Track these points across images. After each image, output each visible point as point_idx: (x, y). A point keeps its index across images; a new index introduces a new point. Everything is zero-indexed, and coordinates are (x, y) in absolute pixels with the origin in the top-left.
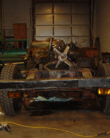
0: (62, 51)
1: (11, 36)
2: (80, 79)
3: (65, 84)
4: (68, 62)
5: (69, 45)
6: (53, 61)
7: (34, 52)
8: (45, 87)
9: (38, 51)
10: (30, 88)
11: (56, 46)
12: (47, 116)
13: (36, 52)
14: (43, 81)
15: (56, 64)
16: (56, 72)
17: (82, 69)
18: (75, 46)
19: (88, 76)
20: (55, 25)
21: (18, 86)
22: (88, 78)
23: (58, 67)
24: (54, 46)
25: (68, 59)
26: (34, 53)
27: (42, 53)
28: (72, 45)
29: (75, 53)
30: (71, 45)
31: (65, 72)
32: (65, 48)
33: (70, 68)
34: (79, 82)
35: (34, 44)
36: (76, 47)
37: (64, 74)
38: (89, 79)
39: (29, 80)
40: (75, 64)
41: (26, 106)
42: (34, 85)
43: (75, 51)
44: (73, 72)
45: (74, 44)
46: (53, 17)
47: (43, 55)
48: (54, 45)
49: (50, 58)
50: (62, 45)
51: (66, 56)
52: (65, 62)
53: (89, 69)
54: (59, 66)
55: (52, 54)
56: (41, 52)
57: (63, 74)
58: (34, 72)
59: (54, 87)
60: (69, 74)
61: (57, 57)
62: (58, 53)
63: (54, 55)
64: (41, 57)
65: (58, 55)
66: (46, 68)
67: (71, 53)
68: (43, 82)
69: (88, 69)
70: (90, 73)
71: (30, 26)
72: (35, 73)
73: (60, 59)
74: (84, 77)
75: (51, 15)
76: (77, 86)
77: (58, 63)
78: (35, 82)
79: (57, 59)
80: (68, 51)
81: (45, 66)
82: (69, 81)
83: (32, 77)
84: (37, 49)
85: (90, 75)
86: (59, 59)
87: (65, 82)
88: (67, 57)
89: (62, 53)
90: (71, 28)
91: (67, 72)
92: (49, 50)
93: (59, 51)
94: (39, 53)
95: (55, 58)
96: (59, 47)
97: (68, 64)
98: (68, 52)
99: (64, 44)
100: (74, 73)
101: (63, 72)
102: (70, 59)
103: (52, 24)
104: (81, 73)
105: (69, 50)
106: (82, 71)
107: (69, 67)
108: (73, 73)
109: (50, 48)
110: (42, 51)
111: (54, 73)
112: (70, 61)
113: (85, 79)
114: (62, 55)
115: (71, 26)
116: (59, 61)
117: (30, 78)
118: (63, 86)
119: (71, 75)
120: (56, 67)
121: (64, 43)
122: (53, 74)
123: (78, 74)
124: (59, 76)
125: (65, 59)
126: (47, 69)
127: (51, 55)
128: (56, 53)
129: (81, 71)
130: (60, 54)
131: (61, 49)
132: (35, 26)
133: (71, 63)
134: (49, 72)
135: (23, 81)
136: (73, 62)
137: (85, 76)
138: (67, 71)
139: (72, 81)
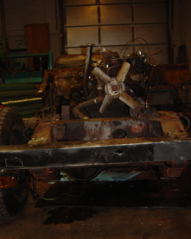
0: (113, 73)
1: (21, 47)
2: (159, 141)
3: (120, 155)
4: (128, 99)
5: (129, 61)
6: (94, 98)
7: (56, 77)
8: (73, 163)
9: (66, 74)
10: (38, 166)
11: (101, 64)
12: (83, 223)
13: (61, 78)
14: (67, 148)
15: (101, 103)
16: (99, 123)
17: (161, 115)
18: (141, 61)
19: (177, 133)
20: (102, 24)
21: (10, 163)
22: (176, 138)
23: (104, 110)
24: (96, 64)
25: (127, 92)
26: (58, 78)
27: (73, 79)
28: (136, 61)
29: (142, 77)
30: (133, 59)
31: (120, 124)
32: (119, 67)
33: (132, 112)
34: (154, 148)
35: (63, 61)
36: (144, 64)
37: (120, 127)
38: (180, 141)
39: (35, 146)
40: (143, 103)
41: (38, 195)
42: (46, 160)
43: (143, 72)
44: (139, 122)
45: (139, 58)
46: (99, 10)
47: (75, 84)
48: (95, 62)
49: (88, 89)
50: (114, 60)
51: (123, 86)
52: (121, 98)
53: (177, 115)
54: (108, 107)
55: (91, 82)
56: (71, 77)
57: (117, 128)
58: (48, 123)
59: (95, 162)
60: (131, 127)
61: (103, 87)
62: (104, 79)
63: (96, 84)
64: (72, 86)
65: (104, 84)
66: (79, 112)
67: (134, 78)
68: (67, 150)
69: (174, 115)
70: (179, 123)
71: (57, 28)
72: (52, 127)
73: (110, 91)
74: (165, 134)
75: (95, 8)
76: (151, 158)
77: (106, 100)
78: (49, 151)
79: (103, 93)
80: (128, 73)
81: (76, 110)
82: (132, 147)
83: (42, 138)
84: (64, 71)
85: (182, 131)
86: (107, 92)
87: (120, 150)
88: (126, 87)
89: (112, 79)
90: (133, 29)
91: (124, 123)
92: (85, 71)
93: (106, 74)
94: (68, 78)
95: (98, 90)
96: (107, 66)
97: (128, 104)
98: (128, 76)
99: (117, 59)
100: (143, 123)
101: (117, 123)
102: (132, 91)
103: (96, 23)
104: (159, 123)
105: (130, 70)
106: (162, 120)
107: (130, 110)
108: (141, 125)
109: (86, 67)
110: (74, 75)
111: (96, 125)
112: (132, 97)
113: (169, 141)
114: (114, 82)
115: (133, 25)
116: (106, 97)
117: (38, 140)
118: (116, 158)
119: (136, 129)
120: (101, 110)
121: (118, 57)
122: (93, 128)
123: (151, 127)
124: (107, 132)
125: (120, 91)
126: (81, 115)
127: (90, 84)
128: (99, 78)
129: (158, 120)
130: (110, 82)
131: (110, 70)
132: (65, 29)
133: (135, 100)
134: (83, 124)
135: (19, 149)
136: (139, 99)
137: (168, 134)
138: (126, 120)
139: (138, 147)
